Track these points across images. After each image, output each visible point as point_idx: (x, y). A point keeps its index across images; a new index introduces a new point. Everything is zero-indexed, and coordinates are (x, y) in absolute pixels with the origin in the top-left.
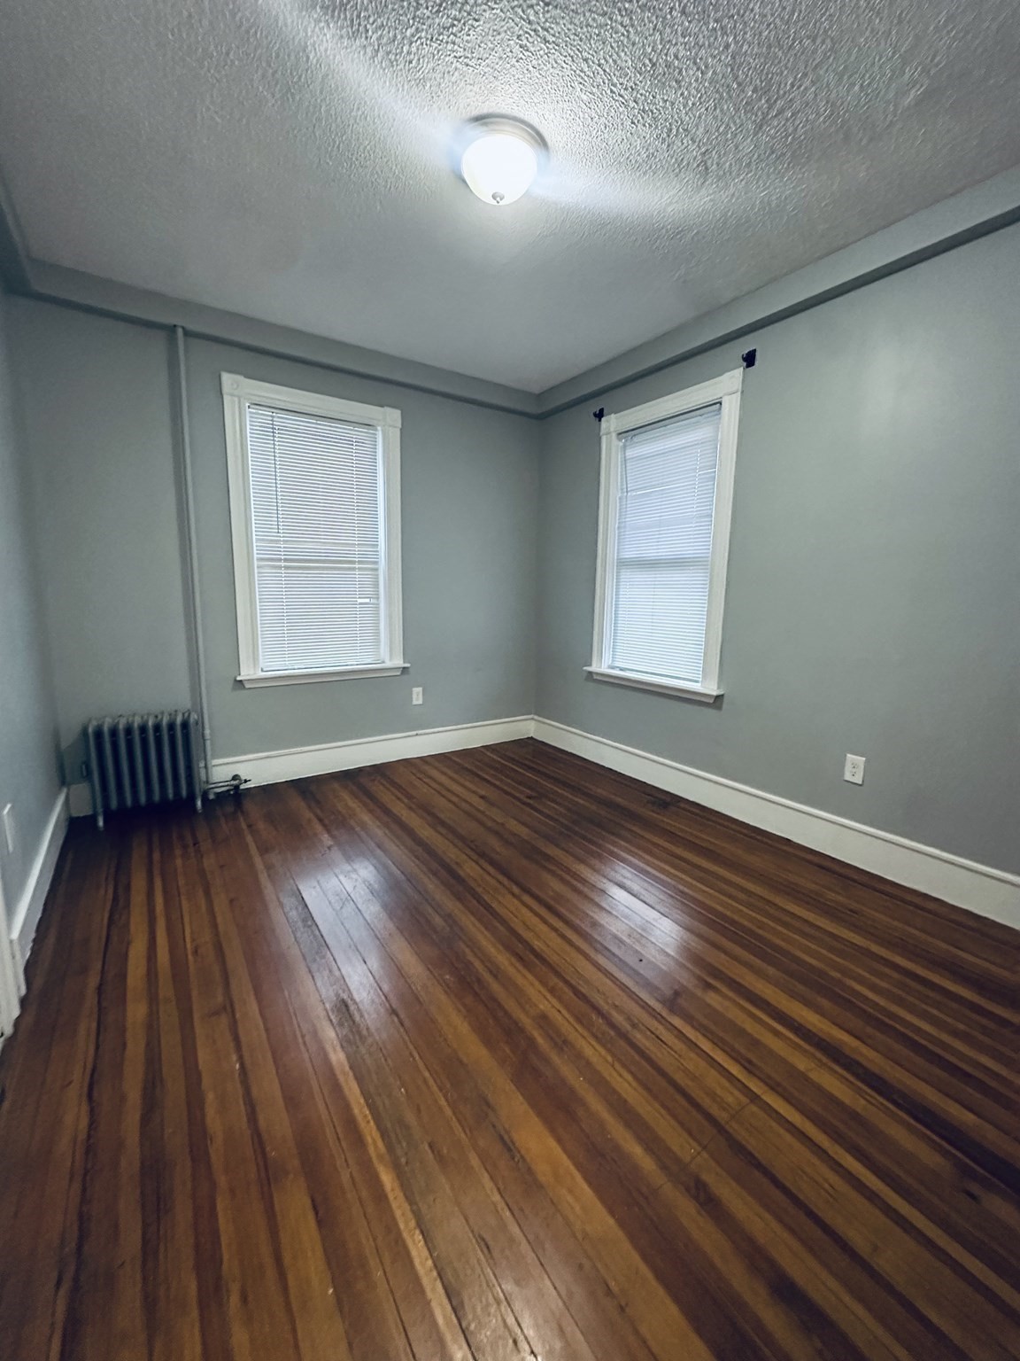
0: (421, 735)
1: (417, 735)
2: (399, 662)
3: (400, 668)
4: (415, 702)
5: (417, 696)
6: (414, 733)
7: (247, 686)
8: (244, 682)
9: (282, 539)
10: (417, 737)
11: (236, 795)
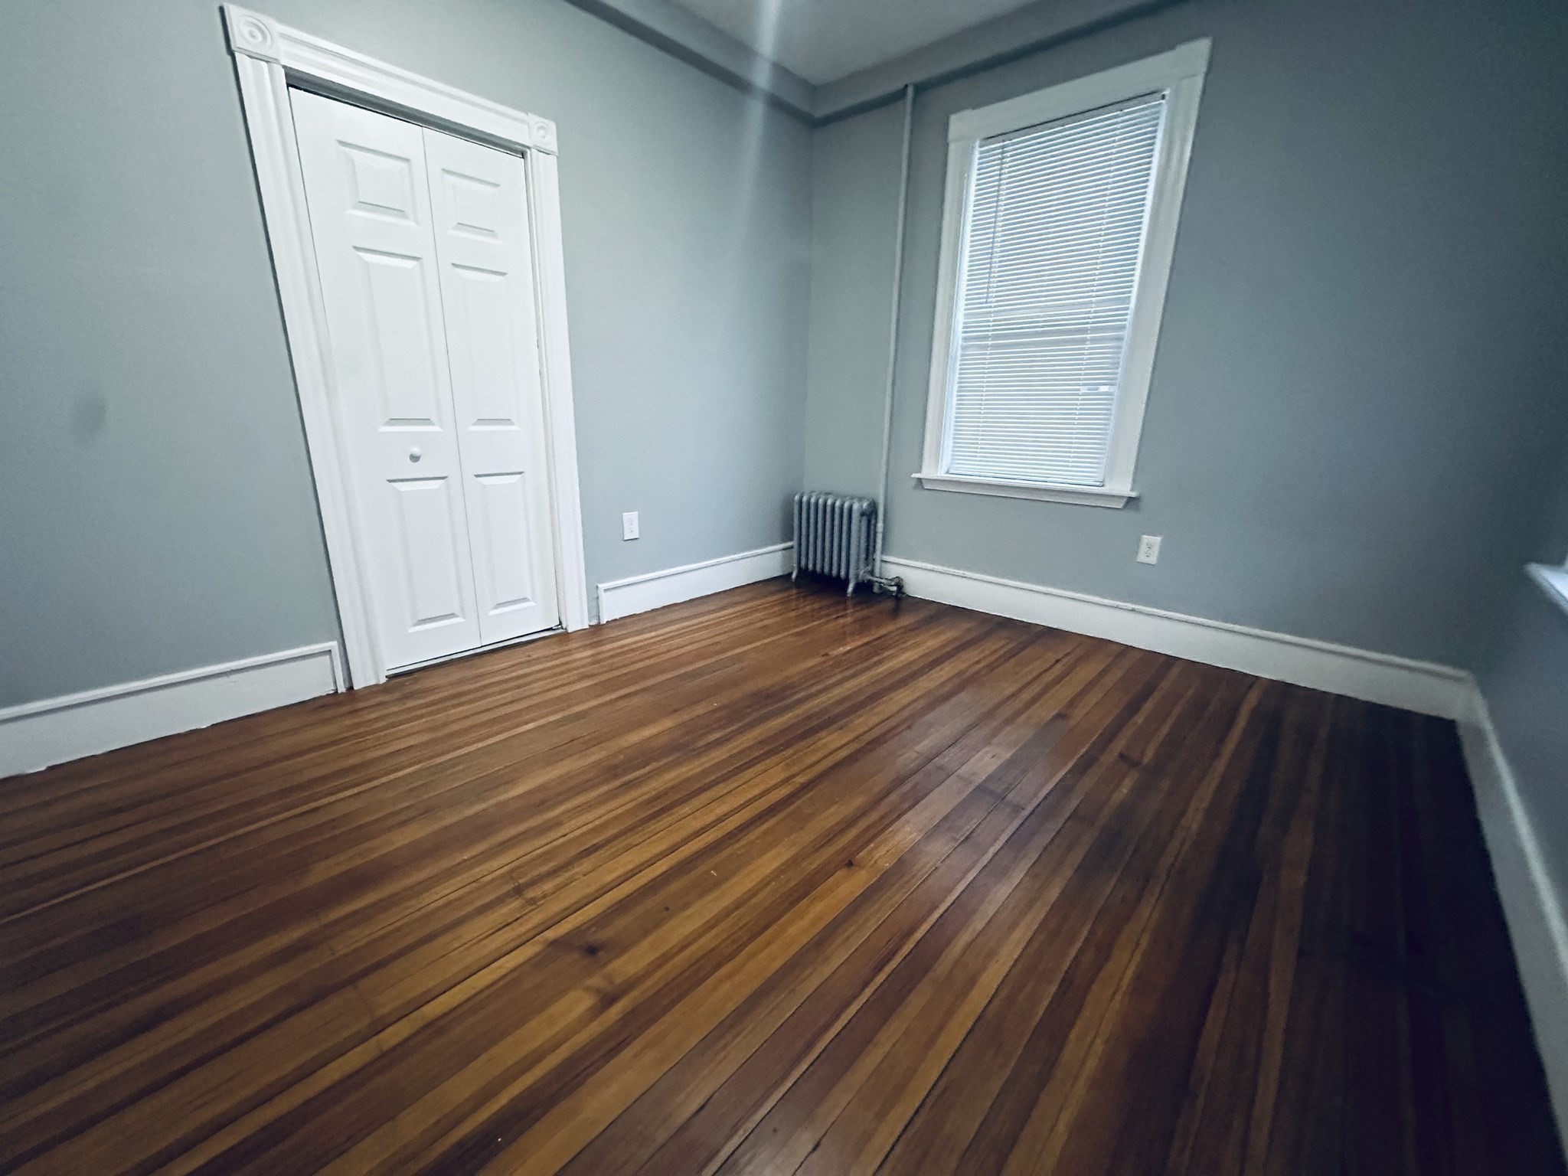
0: (1141, 613)
1: (1133, 610)
2: (1123, 487)
3: (1123, 497)
4: (1142, 558)
5: (1150, 548)
6: (1130, 606)
7: (927, 487)
8: (923, 481)
9: (992, 310)
10: (1131, 615)
11: (898, 599)
